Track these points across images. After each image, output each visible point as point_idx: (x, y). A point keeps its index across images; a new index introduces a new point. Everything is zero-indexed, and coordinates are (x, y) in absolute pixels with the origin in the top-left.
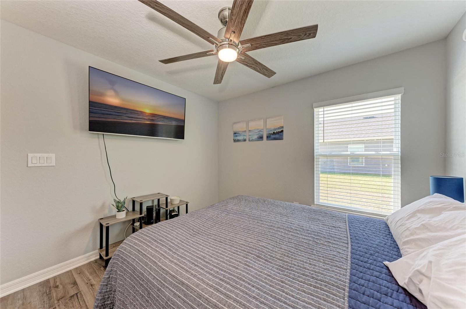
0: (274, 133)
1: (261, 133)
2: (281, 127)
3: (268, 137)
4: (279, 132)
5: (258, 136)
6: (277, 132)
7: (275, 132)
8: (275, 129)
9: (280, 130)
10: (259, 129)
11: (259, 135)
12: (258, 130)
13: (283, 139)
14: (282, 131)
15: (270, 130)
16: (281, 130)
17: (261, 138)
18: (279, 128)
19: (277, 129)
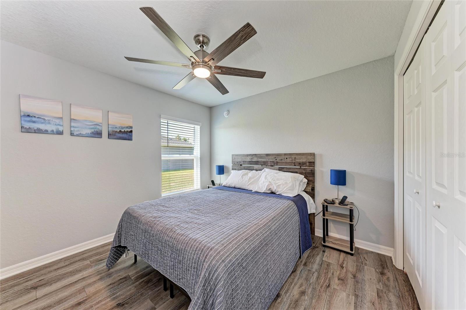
0: (120, 131)
1: (98, 127)
2: (130, 127)
3: (112, 135)
4: (127, 131)
5: (93, 130)
6: (125, 131)
7: (123, 130)
8: (123, 128)
9: (129, 130)
10: (95, 122)
11: (96, 130)
12: (92, 122)
13: (132, 140)
14: (131, 132)
15: (115, 127)
16: (131, 130)
17: (98, 134)
18: (127, 127)
19: (124, 127)
